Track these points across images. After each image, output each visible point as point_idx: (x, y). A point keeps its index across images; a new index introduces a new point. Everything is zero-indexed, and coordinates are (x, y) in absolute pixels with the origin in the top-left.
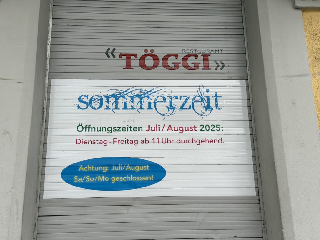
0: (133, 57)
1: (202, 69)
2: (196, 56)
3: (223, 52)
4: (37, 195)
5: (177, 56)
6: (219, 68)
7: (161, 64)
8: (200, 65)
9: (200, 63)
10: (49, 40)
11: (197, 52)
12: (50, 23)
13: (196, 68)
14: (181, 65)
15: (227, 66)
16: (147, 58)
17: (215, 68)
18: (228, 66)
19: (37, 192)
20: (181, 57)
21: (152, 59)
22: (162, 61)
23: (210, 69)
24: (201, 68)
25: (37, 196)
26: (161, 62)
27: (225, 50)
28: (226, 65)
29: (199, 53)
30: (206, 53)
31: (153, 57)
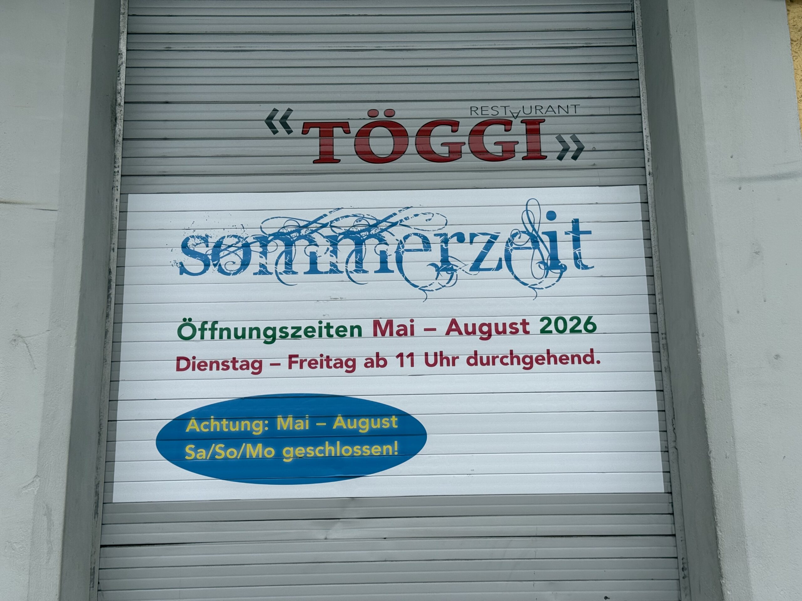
0: (338, 131)
1: (524, 158)
2: (507, 124)
3: (580, 111)
4: (97, 494)
5: (454, 124)
6: (569, 155)
7: (412, 148)
8: (517, 148)
9: (518, 143)
10: (119, 93)
11: (509, 114)
12: (123, 47)
13: (506, 155)
14: (466, 149)
15: (591, 148)
16: (376, 131)
17: (558, 154)
18: (594, 150)
19: (97, 486)
20: (465, 128)
21: (390, 135)
22: (414, 139)
23: (545, 158)
24: (519, 156)
25: (97, 498)
26: (412, 141)
27: (584, 107)
28: (587, 147)
29: (515, 115)
30: (535, 115)
31: (390, 129)
